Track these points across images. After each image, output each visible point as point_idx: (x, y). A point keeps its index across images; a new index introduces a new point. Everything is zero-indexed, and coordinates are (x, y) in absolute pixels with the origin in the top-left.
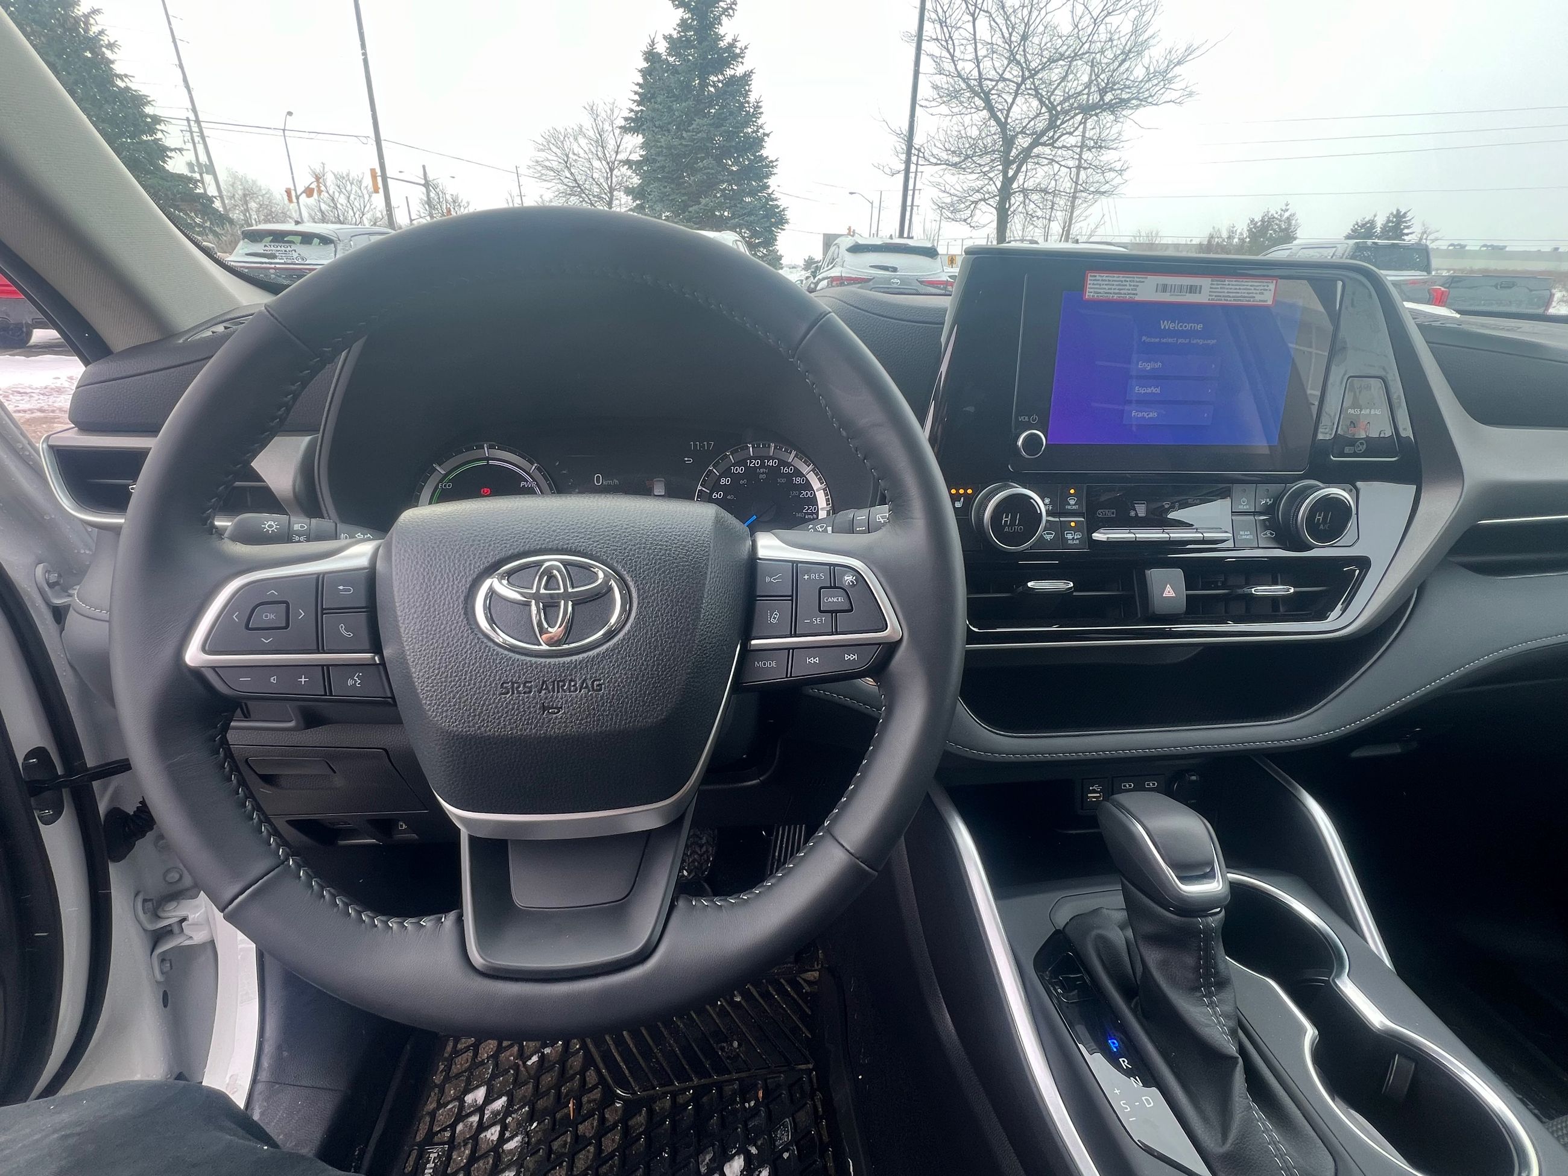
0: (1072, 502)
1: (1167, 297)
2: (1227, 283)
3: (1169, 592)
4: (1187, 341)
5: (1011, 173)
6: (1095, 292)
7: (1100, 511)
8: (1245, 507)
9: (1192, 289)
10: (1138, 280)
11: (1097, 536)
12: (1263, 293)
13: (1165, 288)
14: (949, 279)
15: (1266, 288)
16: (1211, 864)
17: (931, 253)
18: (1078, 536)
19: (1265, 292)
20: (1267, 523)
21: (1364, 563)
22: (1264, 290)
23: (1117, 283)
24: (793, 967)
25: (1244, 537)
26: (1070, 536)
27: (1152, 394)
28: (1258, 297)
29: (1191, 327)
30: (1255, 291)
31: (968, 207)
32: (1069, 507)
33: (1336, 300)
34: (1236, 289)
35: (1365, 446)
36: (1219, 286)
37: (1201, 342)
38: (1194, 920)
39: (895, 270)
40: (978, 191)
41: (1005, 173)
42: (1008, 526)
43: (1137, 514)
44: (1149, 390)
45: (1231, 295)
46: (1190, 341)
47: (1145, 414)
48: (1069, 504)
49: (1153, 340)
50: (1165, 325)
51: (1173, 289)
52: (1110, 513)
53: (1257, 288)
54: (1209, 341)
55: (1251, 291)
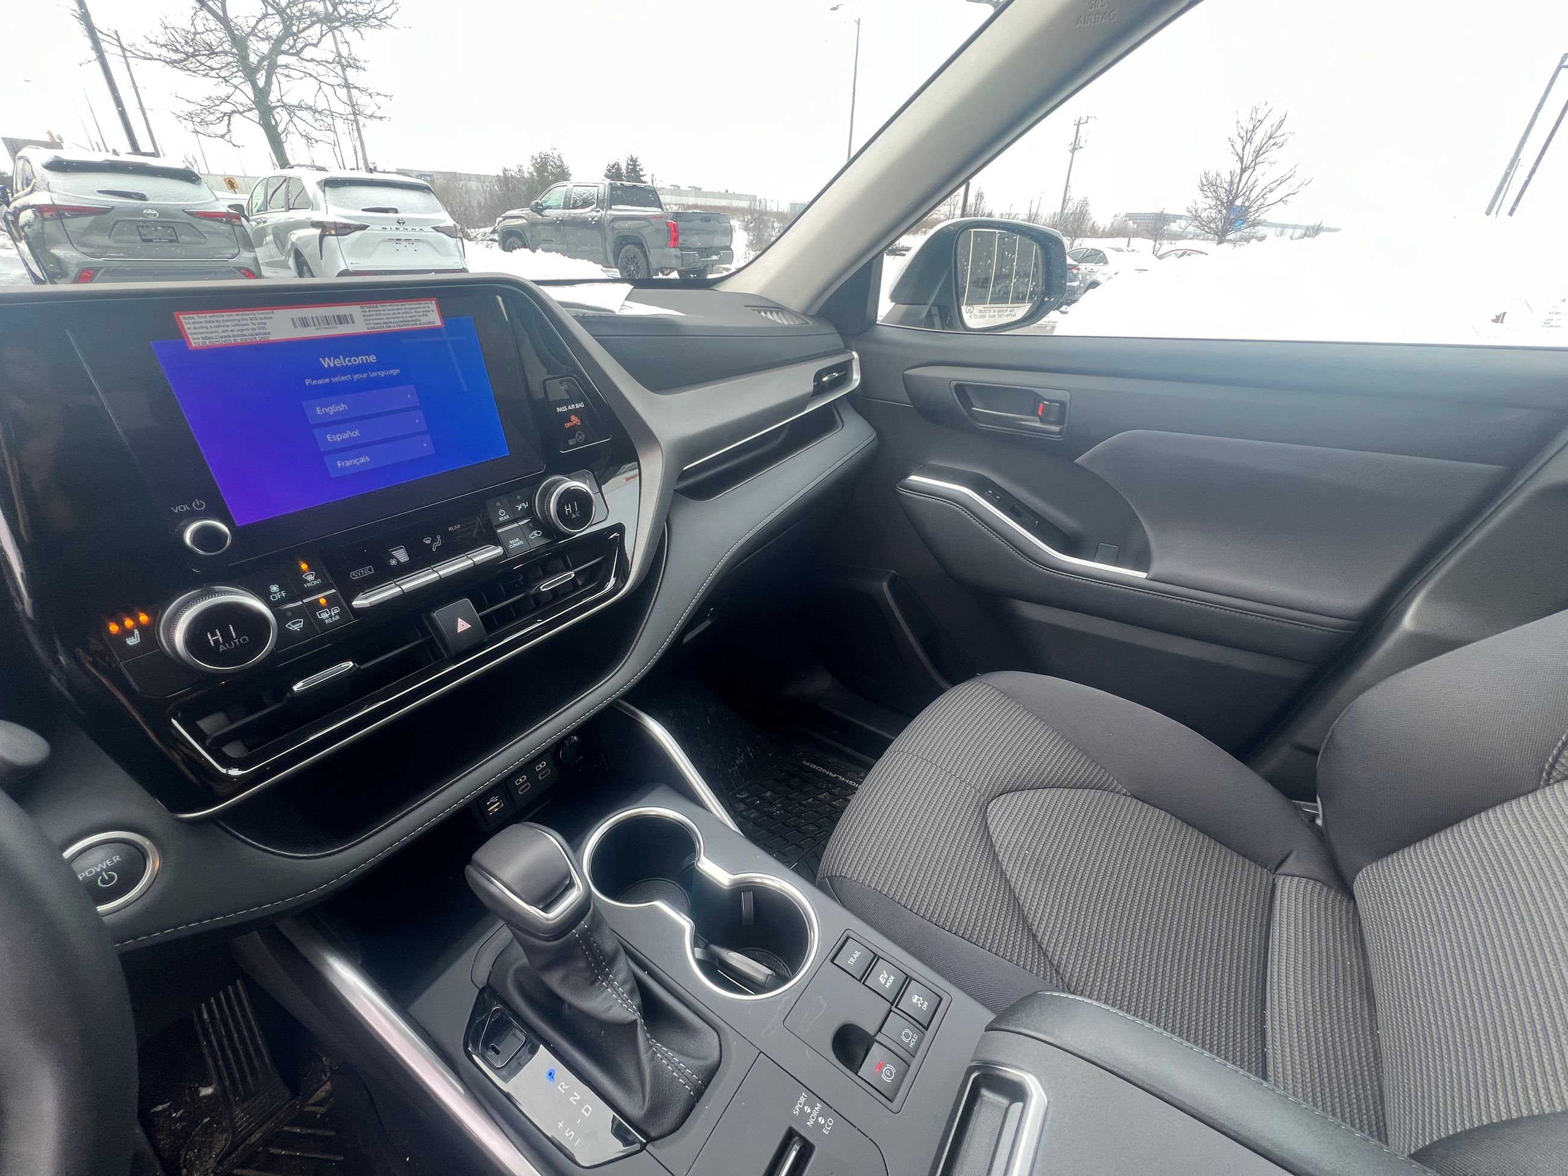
0: (310, 578)
1: (311, 332)
2: (380, 308)
3: (462, 626)
4: (365, 375)
5: (261, 83)
6: (205, 338)
7: (353, 573)
8: (505, 518)
9: (341, 320)
10: (262, 316)
11: (359, 602)
12: (426, 315)
13: (305, 323)
14: (231, 211)
15: (427, 309)
16: (568, 875)
17: (188, 176)
18: (336, 610)
19: (428, 313)
20: (531, 525)
21: (620, 528)
22: (426, 311)
23: (234, 323)
24: (295, 1102)
25: (515, 545)
26: (325, 616)
27: (351, 439)
28: (424, 320)
29: (362, 359)
30: (417, 314)
31: (220, 119)
32: (309, 585)
33: (503, 313)
34: (395, 314)
35: (583, 436)
36: (374, 313)
37: (382, 374)
38: (570, 935)
39: (142, 197)
40: (225, 101)
41: (254, 85)
42: (224, 644)
43: (398, 561)
44: (346, 436)
45: (393, 320)
46: (368, 375)
47: (355, 462)
48: (307, 581)
49: (320, 382)
50: (326, 363)
51: (317, 322)
52: (367, 571)
53: (418, 310)
54: (391, 372)
55: (412, 314)
